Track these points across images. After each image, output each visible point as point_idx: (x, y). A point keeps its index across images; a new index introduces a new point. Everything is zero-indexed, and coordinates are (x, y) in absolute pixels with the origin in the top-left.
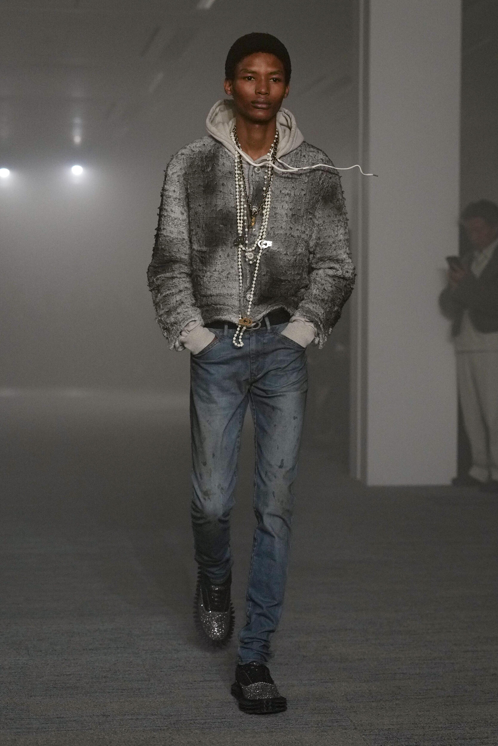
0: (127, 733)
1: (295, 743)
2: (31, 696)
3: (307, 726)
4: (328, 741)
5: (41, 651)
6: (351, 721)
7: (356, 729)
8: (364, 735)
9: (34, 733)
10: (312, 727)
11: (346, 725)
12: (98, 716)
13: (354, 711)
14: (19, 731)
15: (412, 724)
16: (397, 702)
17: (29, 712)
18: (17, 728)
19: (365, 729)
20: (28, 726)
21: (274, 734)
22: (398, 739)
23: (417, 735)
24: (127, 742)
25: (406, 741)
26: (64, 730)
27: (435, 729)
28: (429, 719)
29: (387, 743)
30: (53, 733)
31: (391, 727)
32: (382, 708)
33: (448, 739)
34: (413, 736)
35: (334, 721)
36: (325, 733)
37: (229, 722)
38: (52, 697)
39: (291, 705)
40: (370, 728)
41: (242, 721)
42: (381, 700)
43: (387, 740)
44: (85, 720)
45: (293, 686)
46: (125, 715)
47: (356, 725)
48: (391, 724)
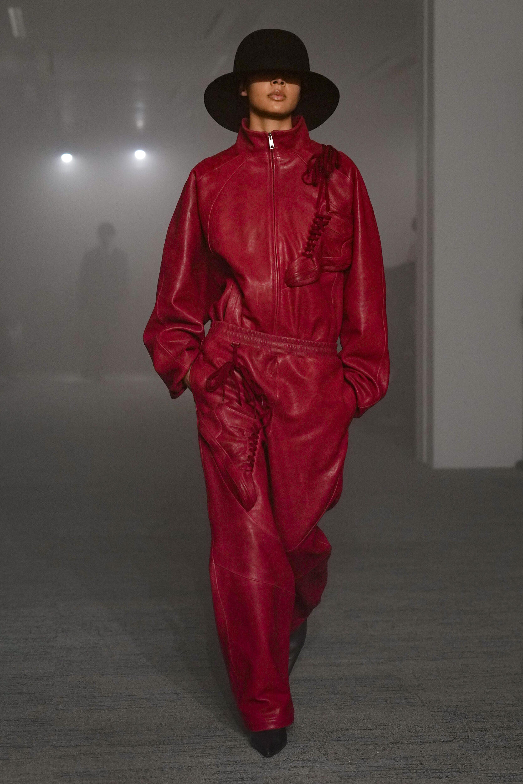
0: (197, 710)
1: (364, 719)
2: (103, 675)
3: (375, 703)
4: (396, 717)
5: (111, 631)
6: (419, 698)
7: (424, 705)
8: (432, 711)
9: (106, 710)
10: (381, 704)
11: (414, 702)
12: (169, 694)
13: (422, 688)
14: (92, 708)
15: (480, 700)
16: (465, 680)
17: (100, 690)
18: (89, 706)
19: (433, 706)
20: (100, 704)
21: (343, 710)
22: (466, 715)
23: (484, 712)
24: (198, 719)
25: (474, 717)
26: (136, 707)
27: (503, 706)
28: (496, 696)
29: (455, 719)
30: (125, 710)
31: (459, 703)
32: (450, 686)
33: (516, 715)
34: (481, 712)
35: (402, 698)
36: (394, 710)
37: (299, 699)
38: (123, 675)
39: (359, 683)
40: (438, 705)
41: (312, 698)
42: (449, 677)
43: (455, 716)
44: (156, 698)
45: (362, 664)
46: (196, 692)
47: (424, 702)
48: (460, 701)
